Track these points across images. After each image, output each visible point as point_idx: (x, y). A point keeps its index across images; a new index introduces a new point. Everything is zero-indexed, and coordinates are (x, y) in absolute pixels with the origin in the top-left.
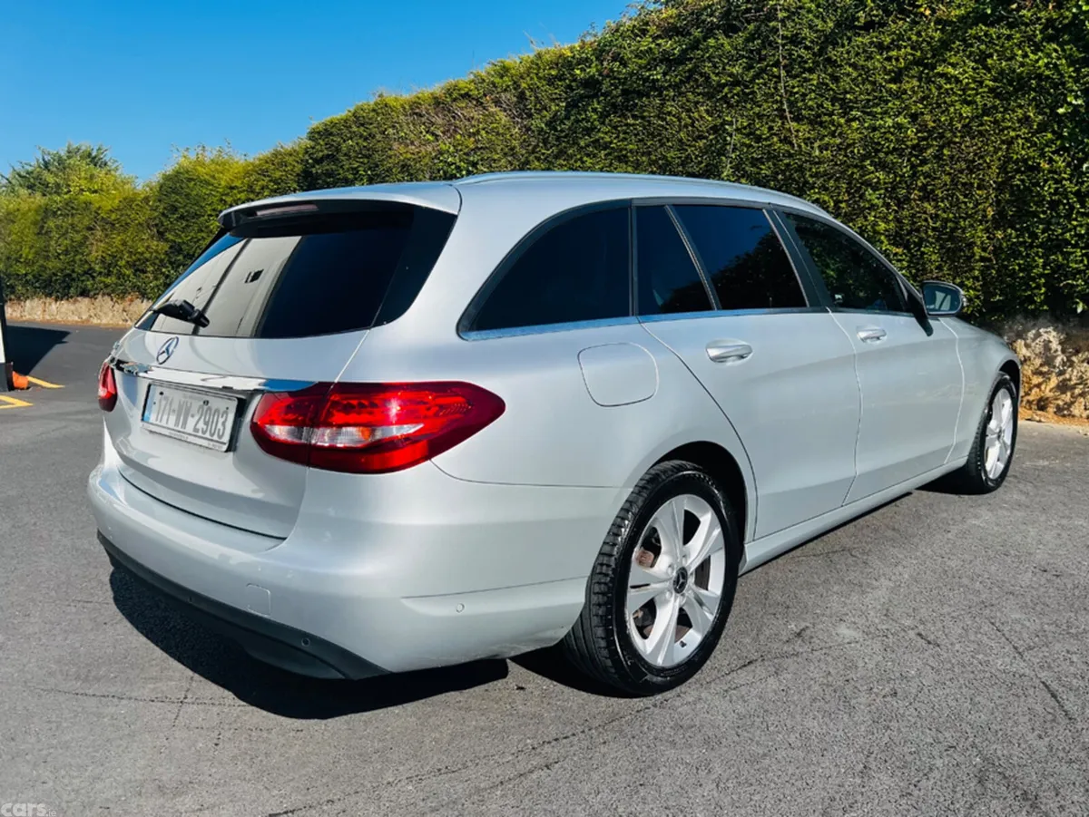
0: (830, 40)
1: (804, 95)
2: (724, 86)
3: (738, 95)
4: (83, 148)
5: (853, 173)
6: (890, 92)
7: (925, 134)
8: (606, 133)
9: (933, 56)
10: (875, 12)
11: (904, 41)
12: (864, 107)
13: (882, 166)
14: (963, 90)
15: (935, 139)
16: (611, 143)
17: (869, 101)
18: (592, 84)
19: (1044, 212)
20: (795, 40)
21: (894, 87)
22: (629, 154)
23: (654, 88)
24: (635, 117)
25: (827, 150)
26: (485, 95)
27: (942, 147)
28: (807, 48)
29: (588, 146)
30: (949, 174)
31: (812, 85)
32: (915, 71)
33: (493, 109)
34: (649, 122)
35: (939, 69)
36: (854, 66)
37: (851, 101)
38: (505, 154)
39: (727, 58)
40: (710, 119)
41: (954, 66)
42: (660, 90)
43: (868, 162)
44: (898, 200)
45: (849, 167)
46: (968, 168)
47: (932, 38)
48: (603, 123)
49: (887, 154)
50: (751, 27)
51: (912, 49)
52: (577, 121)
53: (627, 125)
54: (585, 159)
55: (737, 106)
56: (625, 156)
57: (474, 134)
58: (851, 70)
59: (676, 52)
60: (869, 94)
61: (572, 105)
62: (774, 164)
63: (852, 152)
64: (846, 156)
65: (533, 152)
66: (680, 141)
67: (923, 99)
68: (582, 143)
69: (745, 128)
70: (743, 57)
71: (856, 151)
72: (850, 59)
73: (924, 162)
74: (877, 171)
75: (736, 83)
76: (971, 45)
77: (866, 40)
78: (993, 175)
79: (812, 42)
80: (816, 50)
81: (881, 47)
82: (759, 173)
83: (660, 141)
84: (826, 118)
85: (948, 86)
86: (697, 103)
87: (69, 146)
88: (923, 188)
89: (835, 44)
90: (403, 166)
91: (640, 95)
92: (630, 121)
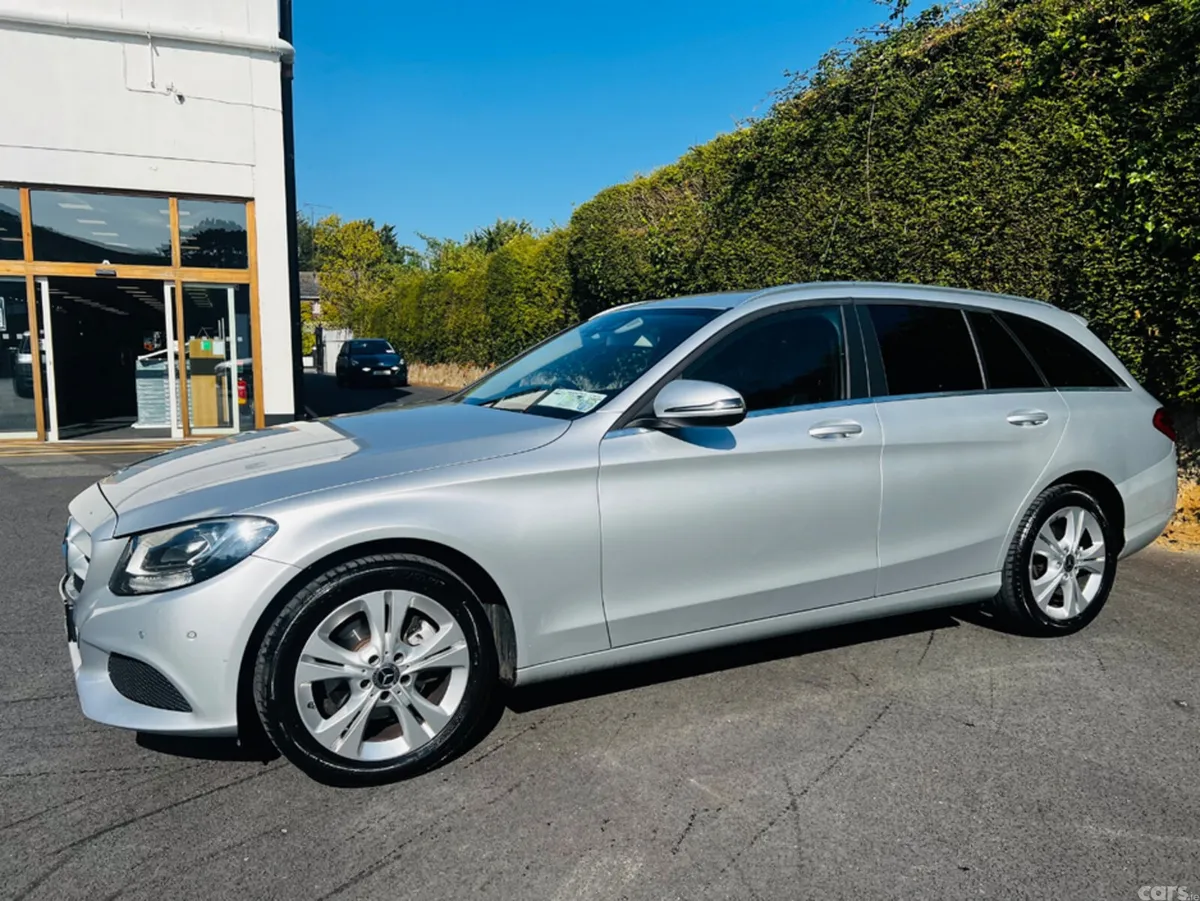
0: (917, 118)
1: (896, 174)
2: (837, 166)
3: (848, 175)
4: (510, 224)
5: (935, 253)
6: (963, 170)
7: (989, 213)
8: (757, 214)
9: (996, 133)
10: (953, 89)
11: (974, 117)
12: (943, 185)
13: (958, 245)
14: (1021, 166)
15: (998, 218)
16: (762, 223)
17: (945, 179)
18: (749, 167)
19: (1091, 295)
20: (890, 120)
21: (967, 164)
22: (773, 235)
23: (792, 171)
24: (778, 199)
25: (914, 229)
26: (684, 179)
27: (1003, 226)
28: (899, 127)
29: (744, 227)
30: (1012, 254)
31: (902, 164)
32: (982, 147)
33: (688, 193)
34: (787, 202)
35: (1002, 146)
36: (935, 144)
37: (931, 180)
38: (692, 236)
39: (841, 139)
40: (829, 199)
41: (1013, 141)
42: (794, 171)
43: (947, 241)
44: (973, 279)
45: (931, 246)
46: (1027, 248)
47: (996, 112)
48: (756, 205)
49: (961, 233)
50: (861, 109)
51: (981, 125)
52: (740, 203)
53: (773, 207)
54: (743, 239)
55: (849, 186)
56: (770, 236)
57: (672, 217)
58: (931, 148)
59: (806, 134)
60: (946, 173)
61: (735, 190)
62: (876, 244)
63: (933, 231)
64: (929, 235)
65: (710, 233)
66: (807, 220)
67: (989, 175)
68: (741, 225)
69: (854, 208)
70: (853, 137)
71: (936, 229)
72: (931, 137)
73: (990, 242)
74: (954, 250)
75: (847, 163)
76: (1027, 119)
77: (945, 118)
78: (1045, 257)
79: (904, 121)
80: (905, 129)
81: (958, 125)
82: (864, 253)
83: (794, 222)
84: (911, 197)
85: (1008, 163)
86: (819, 184)
87: (499, 222)
88: (991, 269)
89: (920, 124)
90: (624, 248)
91: (783, 176)
92: (774, 202)
